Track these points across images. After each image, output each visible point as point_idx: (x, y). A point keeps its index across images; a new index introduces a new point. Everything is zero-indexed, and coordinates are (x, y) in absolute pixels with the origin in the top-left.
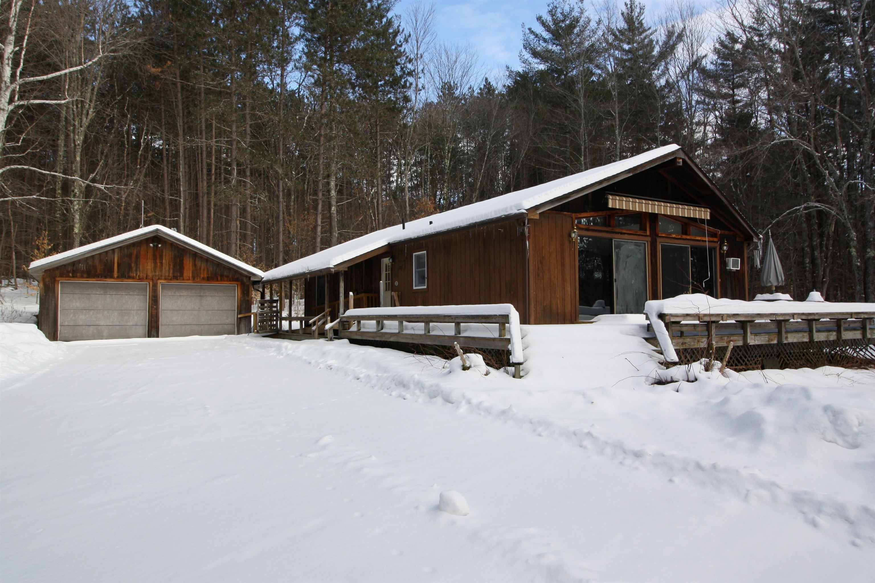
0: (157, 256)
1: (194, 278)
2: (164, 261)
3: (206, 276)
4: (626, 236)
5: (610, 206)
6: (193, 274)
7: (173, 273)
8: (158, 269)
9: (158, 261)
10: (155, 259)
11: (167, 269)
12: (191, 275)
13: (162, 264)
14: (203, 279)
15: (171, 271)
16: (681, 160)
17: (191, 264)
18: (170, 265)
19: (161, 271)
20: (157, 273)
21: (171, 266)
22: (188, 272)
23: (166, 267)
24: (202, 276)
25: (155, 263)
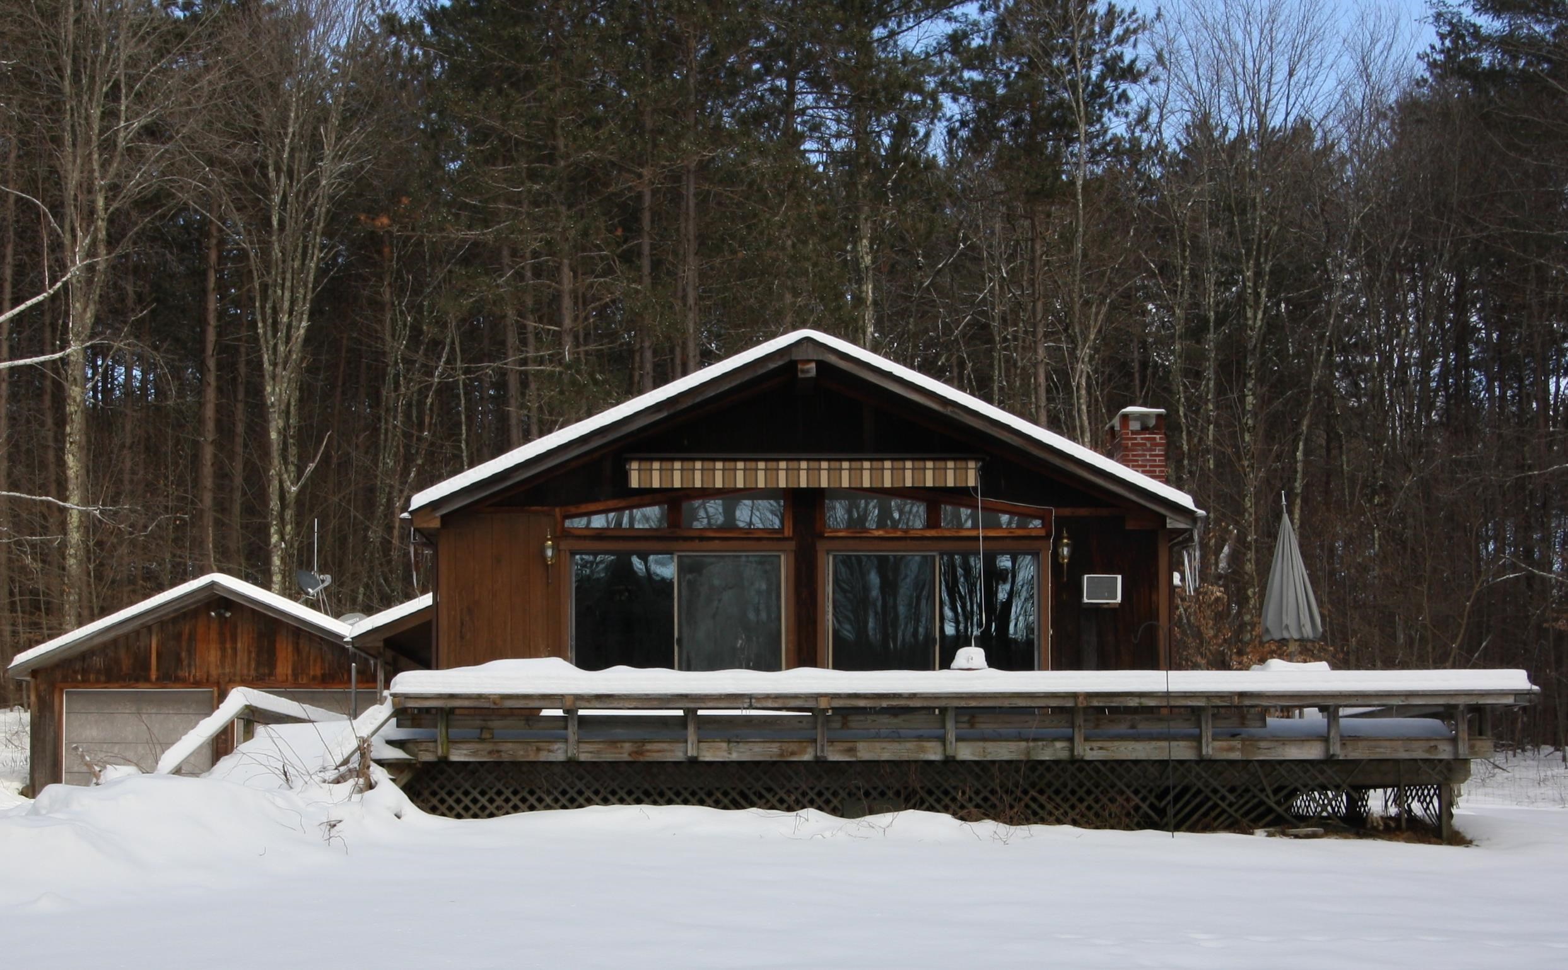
0: (227, 634)
1: (295, 676)
2: (239, 645)
3: (319, 673)
4: (716, 544)
5: (634, 483)
6: (294, 670)
7: (256, 669)
8: (228, 661)
9: (228, 646)
10: (222, 642)
11: (245, 661)
12: (290, 672)
13: (235, 650)
14: (314, 678)
15: (253, 665)
16: (813, 365)
17: (290, 649)
18: (250, 652)
19: (234, 665)
20: (227, 670)
21: (253, 655)
22: (284, 668)
23: (242, 657)
24: (312, 673)
25: (223, 650)
